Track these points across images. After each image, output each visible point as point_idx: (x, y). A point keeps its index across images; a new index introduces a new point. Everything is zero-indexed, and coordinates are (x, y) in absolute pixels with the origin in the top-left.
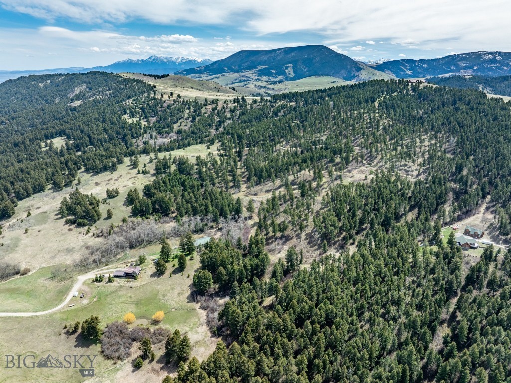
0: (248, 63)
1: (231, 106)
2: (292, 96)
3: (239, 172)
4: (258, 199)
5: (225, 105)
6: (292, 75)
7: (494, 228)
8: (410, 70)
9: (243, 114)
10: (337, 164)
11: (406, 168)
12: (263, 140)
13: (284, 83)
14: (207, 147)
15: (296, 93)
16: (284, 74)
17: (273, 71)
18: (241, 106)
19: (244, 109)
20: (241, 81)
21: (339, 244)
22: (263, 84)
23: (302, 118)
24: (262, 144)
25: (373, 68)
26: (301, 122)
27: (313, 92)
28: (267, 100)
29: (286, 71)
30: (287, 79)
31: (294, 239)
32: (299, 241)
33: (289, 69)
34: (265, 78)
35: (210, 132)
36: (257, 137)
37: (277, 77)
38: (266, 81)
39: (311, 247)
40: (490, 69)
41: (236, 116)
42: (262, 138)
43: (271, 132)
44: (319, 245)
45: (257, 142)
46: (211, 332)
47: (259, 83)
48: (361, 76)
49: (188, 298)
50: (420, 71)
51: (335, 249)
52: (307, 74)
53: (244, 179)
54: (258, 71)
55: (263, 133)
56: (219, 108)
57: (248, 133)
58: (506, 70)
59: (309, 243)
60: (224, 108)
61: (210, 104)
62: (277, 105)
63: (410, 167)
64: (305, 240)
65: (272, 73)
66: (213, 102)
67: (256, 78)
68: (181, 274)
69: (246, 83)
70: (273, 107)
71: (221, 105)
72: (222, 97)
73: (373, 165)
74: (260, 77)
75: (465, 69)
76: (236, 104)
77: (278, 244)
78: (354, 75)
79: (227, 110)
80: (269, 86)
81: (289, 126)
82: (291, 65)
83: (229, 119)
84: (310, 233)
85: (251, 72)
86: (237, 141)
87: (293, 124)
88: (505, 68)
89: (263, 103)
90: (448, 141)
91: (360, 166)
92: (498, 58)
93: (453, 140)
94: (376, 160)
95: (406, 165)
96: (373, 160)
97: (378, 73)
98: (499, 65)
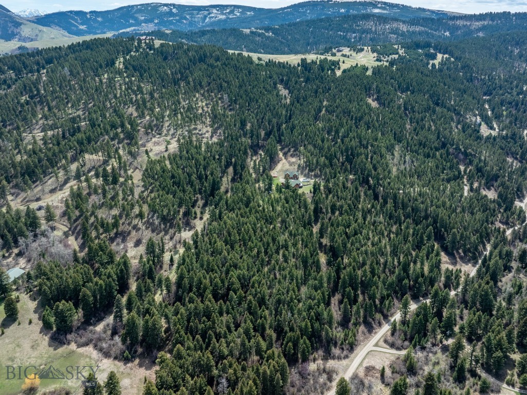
7: (303, 167)
8: (82, 24)
11: (197, 131)
21: (183, 222)
25: (33, 22)
32: (140, 232)
39: (157, 234)
40: (171, 23)
44: (164, 229)
46: (120, 360)
48: (23, 34)
49: (50, 346)
50: (96, 25)
58: (186, 24)
59: (153, 231)
63: (200, 130)
64: (146, 229)
68: (17, 323)
73: (164, 134)
75: (145, 23)
77: (118, 244)
78: (13, 32)
88: (185, 21)
90: (220, 99)
91: (151, 138)
92: (174, 10)
93: (225, 97)
94: (164, 129)
95: (195, 129)
96: (161, 129)
97: (45, 29)
98: (177, 18)
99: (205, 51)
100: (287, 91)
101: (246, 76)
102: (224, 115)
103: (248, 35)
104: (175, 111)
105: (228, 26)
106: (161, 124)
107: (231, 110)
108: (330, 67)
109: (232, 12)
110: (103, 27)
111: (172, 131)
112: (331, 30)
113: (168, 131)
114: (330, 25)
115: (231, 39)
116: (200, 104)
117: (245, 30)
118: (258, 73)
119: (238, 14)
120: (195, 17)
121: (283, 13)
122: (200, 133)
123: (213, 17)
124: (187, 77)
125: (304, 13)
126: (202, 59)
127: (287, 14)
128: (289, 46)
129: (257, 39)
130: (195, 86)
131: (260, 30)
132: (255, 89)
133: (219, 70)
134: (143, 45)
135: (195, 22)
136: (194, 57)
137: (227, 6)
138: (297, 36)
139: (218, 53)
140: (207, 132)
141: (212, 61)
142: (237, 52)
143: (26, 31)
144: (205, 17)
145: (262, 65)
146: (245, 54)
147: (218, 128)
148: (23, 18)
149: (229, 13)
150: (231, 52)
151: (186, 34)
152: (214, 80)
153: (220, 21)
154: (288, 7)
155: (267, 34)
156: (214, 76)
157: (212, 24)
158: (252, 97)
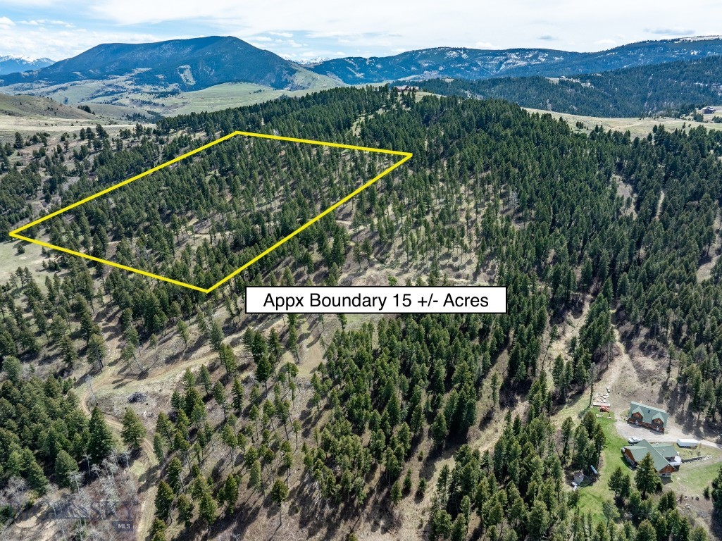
0: (117, 64)
1: (76, 145)
2: (197, 120)
3: (96, 307)
4: (149, 389)
5: (62, 145)
6: (192, 82)
8: (360, 72)
9: (101, 161)
10: (317, 266)
11: (451, 261)
12: (148, 220)
13: (180, 95)
14: (16, 251)
15: (205, 114)
16: (178, 80)
17: (160, 77)
18: (97, 145)
19: (104, 151)
20: (107, 94)
21: (375, 502)
22: (146, 98)
23: (222, 163)
24: (146, 230)
25: (310, 69)
26: (223, 173)
27: (235, 111)
28: (149, 129)
29: (182, 75)
30: (186, 88)
31: (262, 519)
32: (276, 520)
33: (186, 72)
34: (147, 88)
35: (30, 207)
36: (134, 216)
37: (167, 86)
38: (150, 93)
39: (311, 534)
40: (458, 70)
41: (87, 165)
42: (146, 215)
43: (163, 201)
44: (328, 520)
45: (136, 226)
47: (138, 97)
48: (296, 82)
50: (373, 73)
51: (368, 519)
52: (215, 79)
53: (112, 324)
54: (135, 76)
55: (146, 205)
56: (50, 153)
57: (114, 205)
58: (476, 72)
59: (303, 523)
60: (60, 150)
61: (28, 145)
62: (171, 138)
63: (456, 259)
64: (291, 514)
65: (158, 80)
66: (35, 140)
67: (133, 87)
69: (115, 96)
70: (162, 142)
71: (53, 143)
72: (57, 127)
73: (388, 263)
74: (139, 87)
75: (428, 70)
76: (85, 142)
78: (286, 80)
79: (67, 156)
80: (157, 101)
81: (201, 185)
82: (188, 66)
83: (73, 173)
84: (301, 488)
85: (123, 78)
86: (89, 228)
87: (208, 179)
88: (475, 69)
89: (142, 137)
90: (502, 196)
91: (366, 269)
92: (464, 56)
93: (513, 195)
94: (391, 251)
95: (448, 256)
96: (386, 252)
97: (319, 77)
98: (467, 65)
99: (489, 110)
100: (629, 188)
101: (555, 157)
102: (505, 232)
103: (556, 86)
104: (417, 217)
105: (528, 74)
106: (390, 241)
107: (519, 220)
108: (713, 144)
109: (535, 57)
110: (380, 75)
111: (403, 259)
112: (684, 80)
113: (398, 255)
114: (682, 72)
115: (532, 91)
116: (465, 205)
117: (552, 79)
118: (578, 152)
119: (543, 60)
120: (488, 64)
121: (604, 58)
122: (456, 264)
123: (510, 64)
124: (452, 154)
125: (635, 58)
126: (481, 124)
127: (611, 59)
128: (616, 101)
129: (569, 91)
130: (461, 172)
131: (574, 78)
132: (571, 184)
133: (508, 144)
134: (399, 98)
135: (487, 69)
136: (471, 119)
137: (529, 50)
138: (629, 88)
139: (509, 114)
140: (469, 262)
141: (497, 127)
142: (542, 112)
143: (299, 79)
144: (501, 63)
145: (584, 136)
146: (556, 116)
147: (491, 256)
148: (300, 65)
149: (531, 59)
150: (531, 111)
151: (472, 84)
152: (496, 161)
153: (519, 68)
154: (613, 50)
155: (583, 85)
156: (497, 155)
157: (508, 71)
158: (564, 198)
